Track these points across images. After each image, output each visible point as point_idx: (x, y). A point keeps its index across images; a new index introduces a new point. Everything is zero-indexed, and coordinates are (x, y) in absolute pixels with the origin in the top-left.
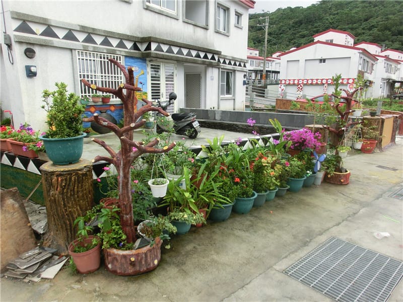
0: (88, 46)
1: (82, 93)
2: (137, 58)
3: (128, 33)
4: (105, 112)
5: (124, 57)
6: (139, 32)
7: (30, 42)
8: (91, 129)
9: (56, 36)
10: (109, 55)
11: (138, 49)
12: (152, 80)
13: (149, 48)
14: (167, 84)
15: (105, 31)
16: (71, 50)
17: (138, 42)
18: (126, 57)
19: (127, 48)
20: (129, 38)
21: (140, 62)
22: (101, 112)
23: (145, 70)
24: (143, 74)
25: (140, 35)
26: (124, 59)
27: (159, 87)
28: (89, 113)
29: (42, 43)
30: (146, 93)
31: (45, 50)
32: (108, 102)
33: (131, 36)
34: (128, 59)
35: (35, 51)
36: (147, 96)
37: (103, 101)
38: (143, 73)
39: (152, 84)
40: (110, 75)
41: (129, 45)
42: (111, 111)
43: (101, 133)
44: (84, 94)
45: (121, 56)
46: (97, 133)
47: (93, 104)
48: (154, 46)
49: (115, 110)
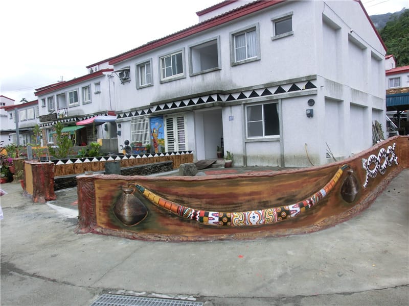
14: (178, 131)
27: (173, 134)
34: (152, 119)
36: (164, 141)
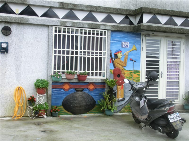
0: (66, 22)
1: (55, 69)
2: (128, 32)
3: (118, 7)
4: (82, 91)
5: (110, 31)
6: (133, 5)
7: (6, 21)
8: (62, 107)
9: (35, 14)
10: (91, 30)
11: (131, 23)
12: (147, 57)
13: (141, 21)
14: (169, 62)
15: (87, 6)
16: (48, 26)
17: (131, 15)
18: (112, 31)
19: (116, 22)
20: (118, 12)
21: (132, 37)
22: (77, 91)
23: (137, 46)
24: (136, 50)
25: (133, 8)
26: (110, 34)
27: (158, 65)
28: (62, 91)
29: (18, 21)
30: (138, 72)
31: (21, 28)
32: (85, 80)
33: (120, 9)
34: (115, 34)
35: (11, 29)
36: (139, 75)
37: (79, 79)
38: (134, 48)
39: (147, 61)
40: (87, 51)
41: (118, 19)
42: (89, 89)
43: (74, 113)
44: (57, 71)
45: (107, 31)
46: (69, 113)
47: (66, 81)
48: (147, 18)
49: (94, 89)
